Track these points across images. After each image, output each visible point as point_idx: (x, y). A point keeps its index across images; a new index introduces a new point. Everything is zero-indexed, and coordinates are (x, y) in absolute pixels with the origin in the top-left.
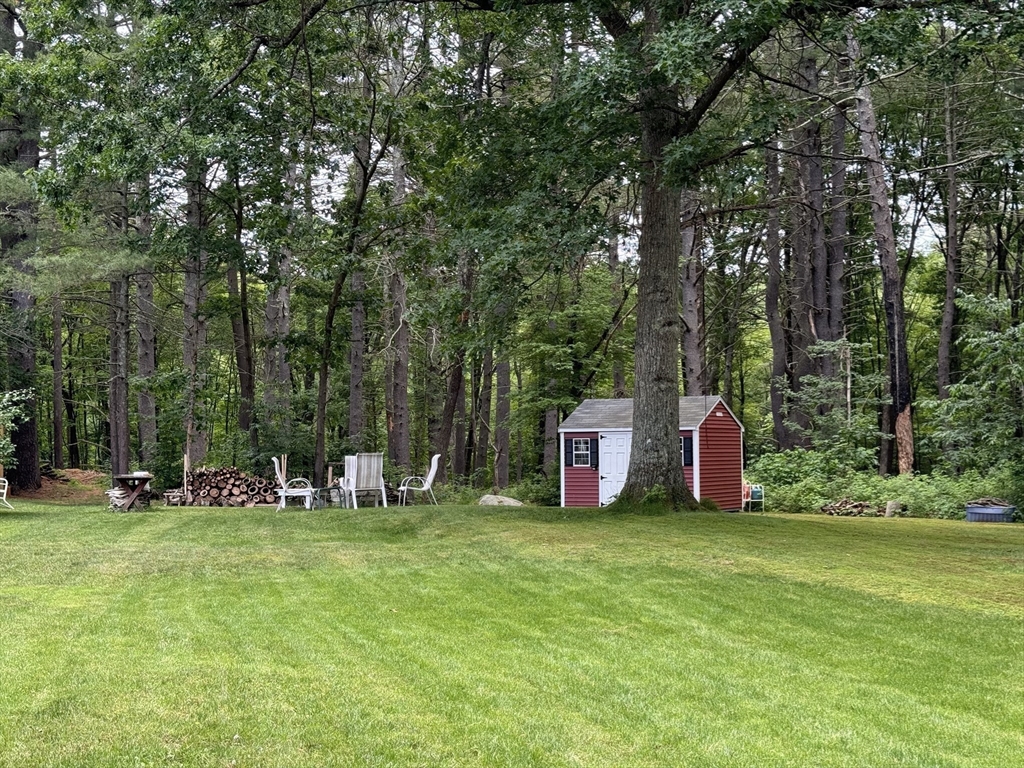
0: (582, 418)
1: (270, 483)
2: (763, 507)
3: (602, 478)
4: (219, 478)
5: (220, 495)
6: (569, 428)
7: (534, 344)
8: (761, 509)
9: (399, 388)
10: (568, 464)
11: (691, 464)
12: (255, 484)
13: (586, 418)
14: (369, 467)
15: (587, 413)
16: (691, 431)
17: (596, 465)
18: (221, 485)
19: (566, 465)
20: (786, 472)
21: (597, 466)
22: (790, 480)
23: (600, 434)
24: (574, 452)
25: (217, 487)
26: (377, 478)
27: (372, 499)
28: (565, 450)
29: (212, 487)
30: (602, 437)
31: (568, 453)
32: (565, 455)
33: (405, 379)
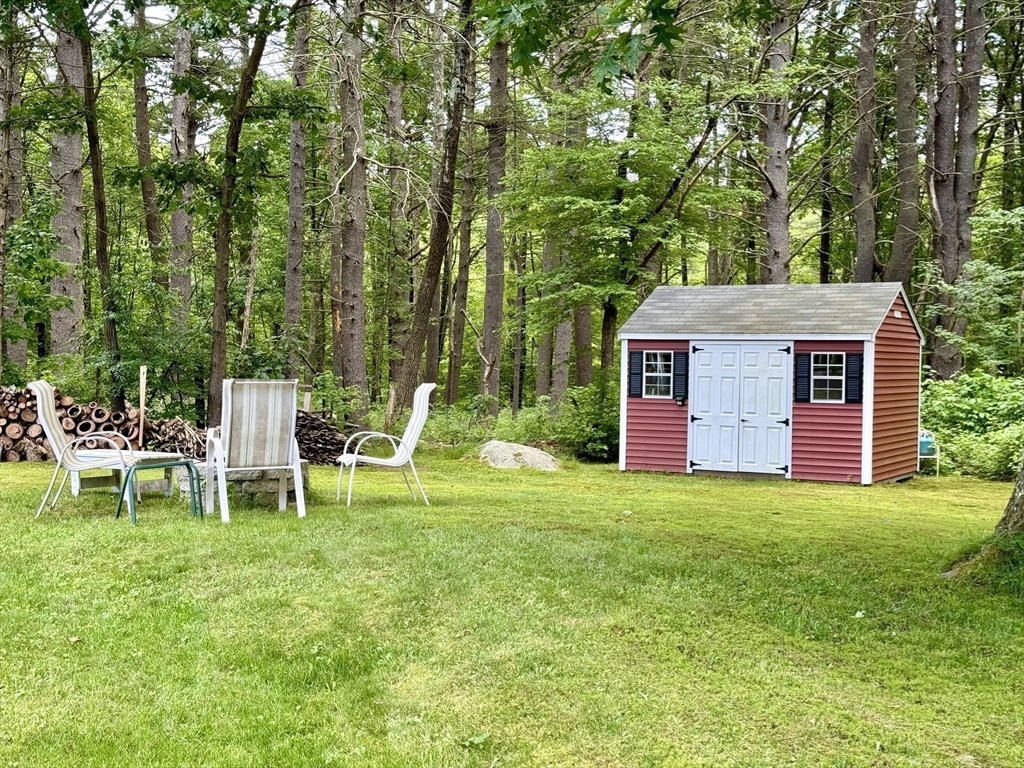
0: (657, 316)
1: (117, 417)
2: (937, 468)
3: (693, 419)
4: (22, 406)
5: (25, 434)
6: (637, 332)
7: (567, 198)
8: (935, 472)
9: (350, 263)
10: (634, 393)
11: (859, 401)
12: (89, 416)
13: (664, 316)
14: (263, 414)
15: (665, 308)
16: (862, 342)
17: (683, 396)
18: (28, 417)
19: (631, 395)
20: (963, 411)
21: (685, 397)
22: (971, 424)
23: (692, 344)
24: (645, 374)
25: (19, 420)
26: (282, 440)
27: (270, 487)
28: (630, 369)
29: (9, 421)
30: (695, 350)
31: (634, 374)
32: (629, 377)
33: (359, 250)
